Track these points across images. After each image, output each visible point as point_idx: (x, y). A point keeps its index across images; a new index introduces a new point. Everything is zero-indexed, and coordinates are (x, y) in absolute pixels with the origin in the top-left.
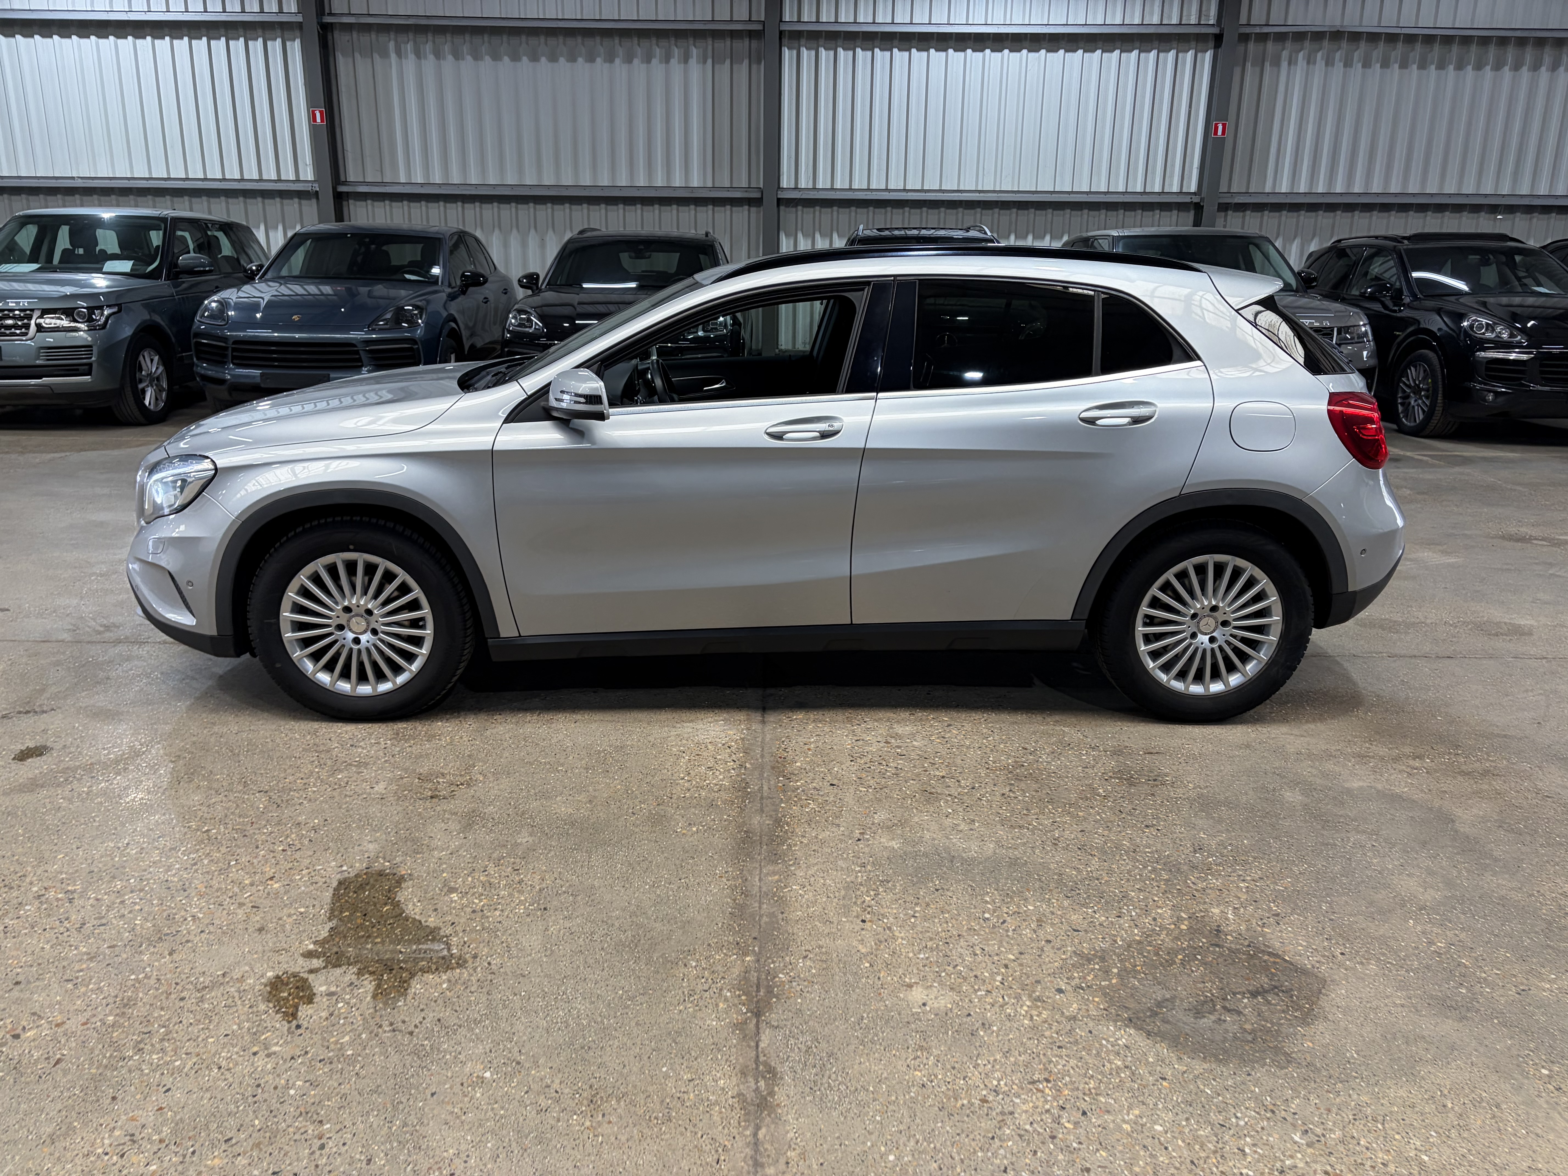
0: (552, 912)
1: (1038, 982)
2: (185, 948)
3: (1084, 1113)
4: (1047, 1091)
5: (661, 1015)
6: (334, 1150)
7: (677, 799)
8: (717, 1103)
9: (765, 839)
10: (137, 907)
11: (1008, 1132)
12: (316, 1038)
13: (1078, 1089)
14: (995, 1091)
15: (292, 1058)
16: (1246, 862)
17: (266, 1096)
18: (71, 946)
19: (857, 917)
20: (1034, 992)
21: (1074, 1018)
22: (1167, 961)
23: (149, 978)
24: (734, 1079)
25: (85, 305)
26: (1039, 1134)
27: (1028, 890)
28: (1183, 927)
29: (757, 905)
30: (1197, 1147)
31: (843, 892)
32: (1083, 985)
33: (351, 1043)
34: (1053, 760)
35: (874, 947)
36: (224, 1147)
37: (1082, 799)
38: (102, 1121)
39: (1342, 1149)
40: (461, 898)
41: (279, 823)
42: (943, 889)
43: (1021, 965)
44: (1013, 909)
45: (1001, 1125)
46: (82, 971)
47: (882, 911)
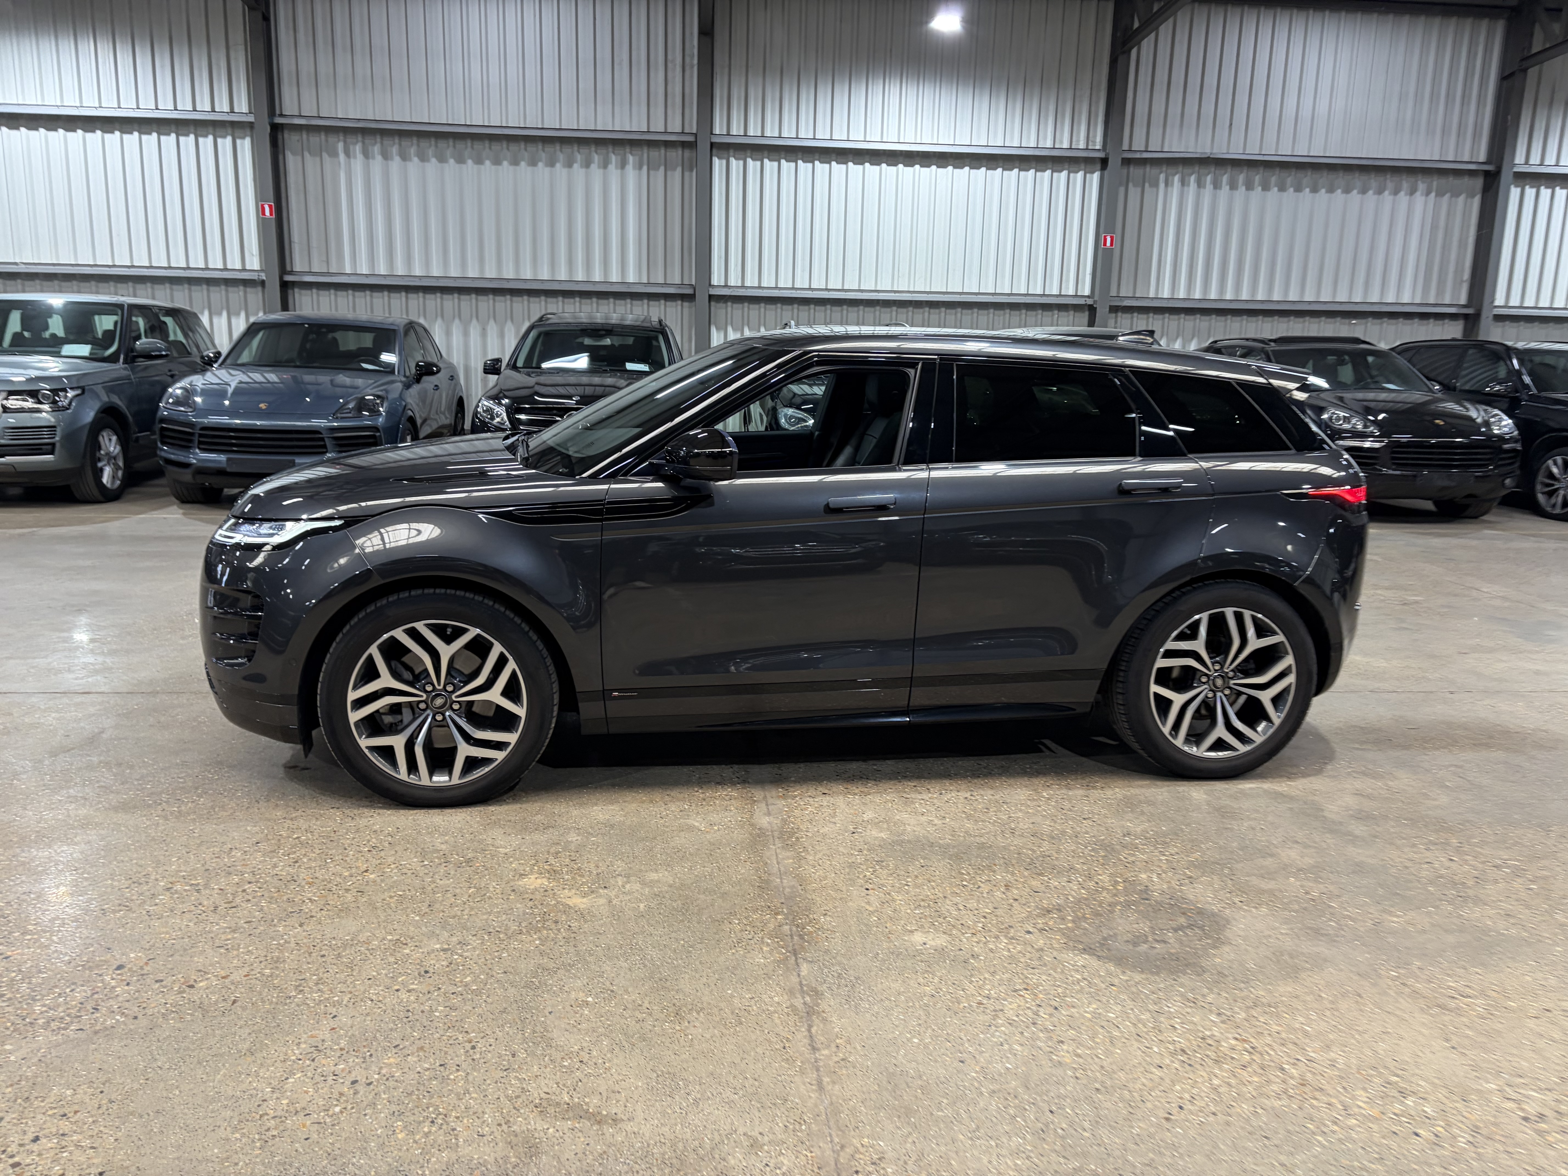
0: (610, 889)
5: (718, 957)
6: (484, 1049)
7: (696, 806)
8: (775, 1012)
9: (776, 834)
10: (259, 894)
11: (1000, 1021)
12: (445, 979)
14: (987, 997)
15: (429, 992)
16: (1165, 842)
17: (417, 1017)
18: (211, 923)
19: (862, 886)
20: (1009, 933)
21: (1042, 950)
22: (1109, 910)
23: (289, 943)
24: (786, 997)
25: (48, 387)
26: (1023, 1022)
27: (995, 865)
29: (778, 880)
30: (1141, 1026)
31: (847, 870)
32: (1046, 928)
33: (473, 982)
35: (879, 906)
36: (394, 1051)
38: (287, 1039)
39: (1246, 1024)
41: (358, 831)
42: (927, 865)
43: (996, 916)
44: (985, 878)
45: (995, 1017)
46: (229, 940)
47: (881, 882)
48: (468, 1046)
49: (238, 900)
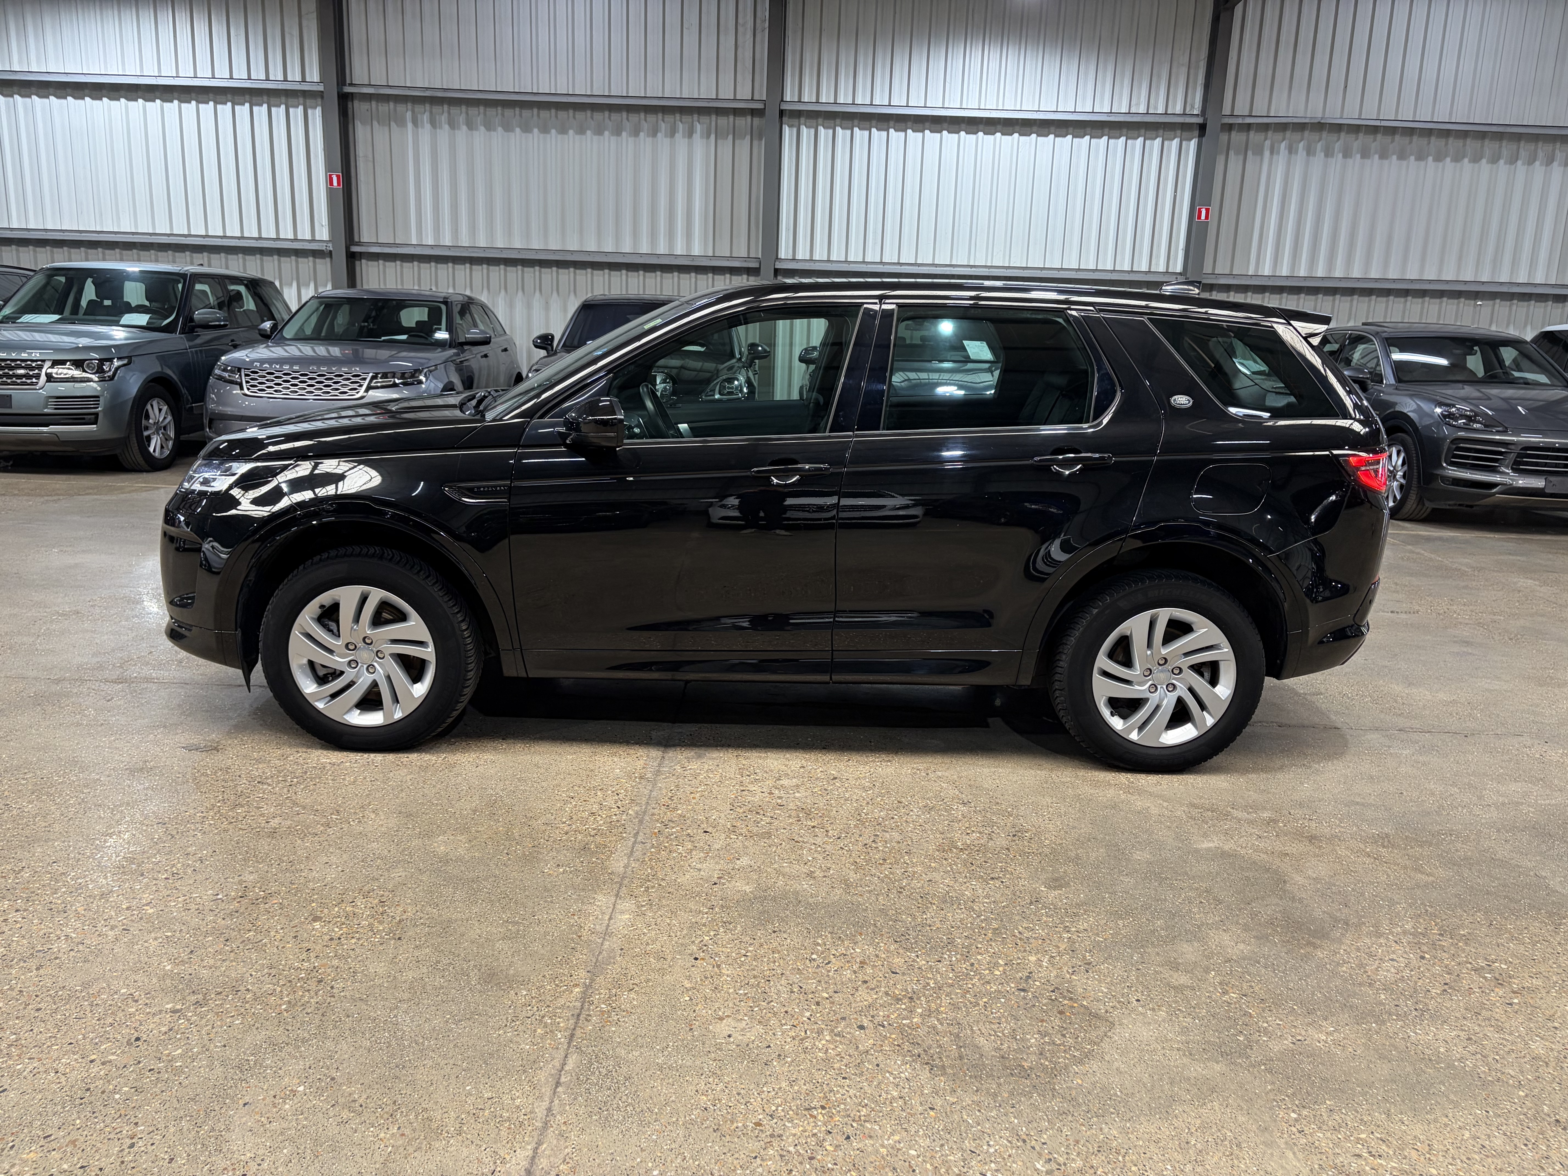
0: (405, 941)
1: (843, 1019)
2: (52, 965)
3: (847, 1137)
4: (820, 1117)
6: (142, 1149)
7: (553, 841)
8: (509, 1119)
9: (626, 881)
11: (772, 1152)
13: (849, 1116)
14: (771, 1116)
15: (125, 1067)
16: (1076, 914)
17: (92, 1098)
19: (692, 955)
20: (836, 1027)
21: (867, 1053)
22: (971, 1003)
25: (96, 356)
27: (861, 934)
28: (997, 973)
29: (600, 941)
32: (885, 1023)
35: (699, 983)
37: (938, 851)
40: (323, 927)
41: (169, 853)
42: (780, 931)
44: (841, 950)
45: (767, 1146)
47: (716, 950)
48: (127, 1143)
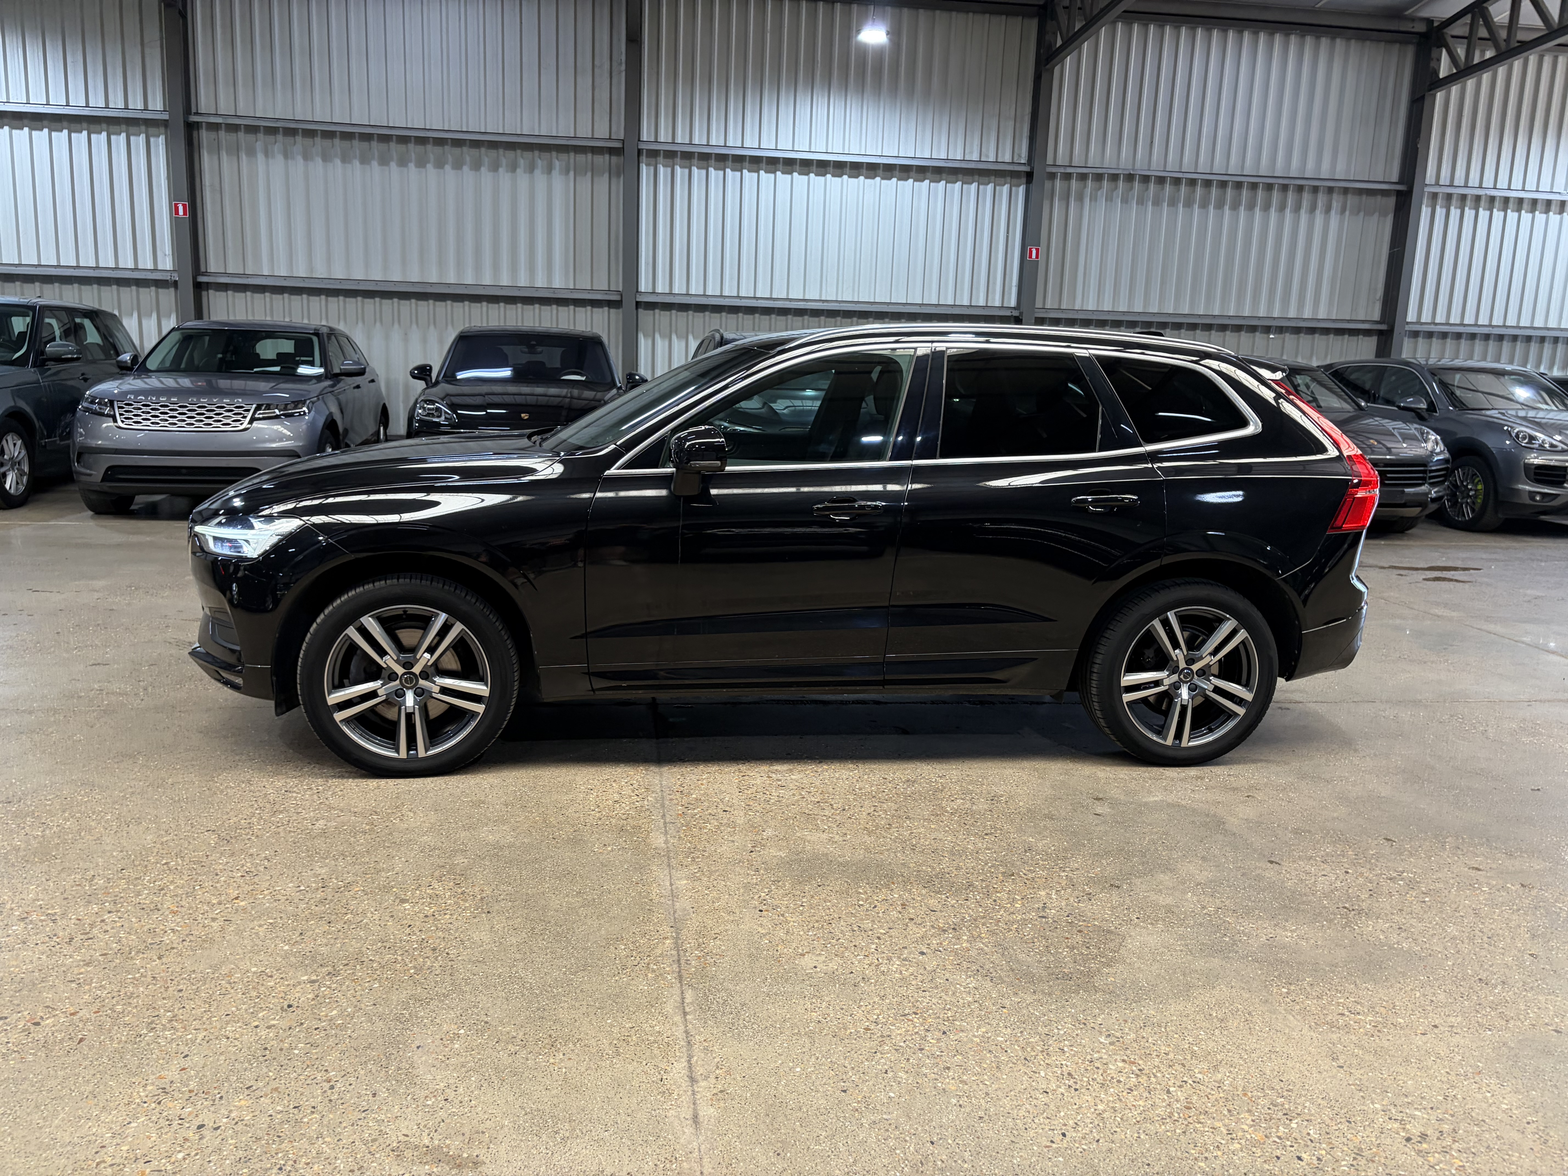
0: (494, 914)
1: (905, 948)
2: (172, 954)
3: (944, 1033)
4: (915, 1020)
5: (600, 984)
7: (591, 826)
9: (672, 854)
10: (118, 924)
11: (887, 1048)
12: (309, 1013)
13: (939, 1017)
14: (875, 1022)
18: (65, 955)
19: (755, 908)
20: (902, 954)
21: (934, 971)
22: (1005, 929)
23: (145, 977)
26: (910, 1048)
27: (893, 883)
28: (1017, 905)
29: (671, 902)
30: (1029, 1049)
31: (742, 891)
32: (940, 948)
33: (339, 1016)
34: (908, 786)
35: (772, 929)
36: (247, 1092)
38: (134, 1080)
39: (1135, 1045)
40: (413, 907)
42: (824, 885)
43: (891, 936)
44: (881, 897)
45: (881, 1044)
46: (81, 973)
47: (775, 903)
48: (326, 1086)
49: (95, 931)
